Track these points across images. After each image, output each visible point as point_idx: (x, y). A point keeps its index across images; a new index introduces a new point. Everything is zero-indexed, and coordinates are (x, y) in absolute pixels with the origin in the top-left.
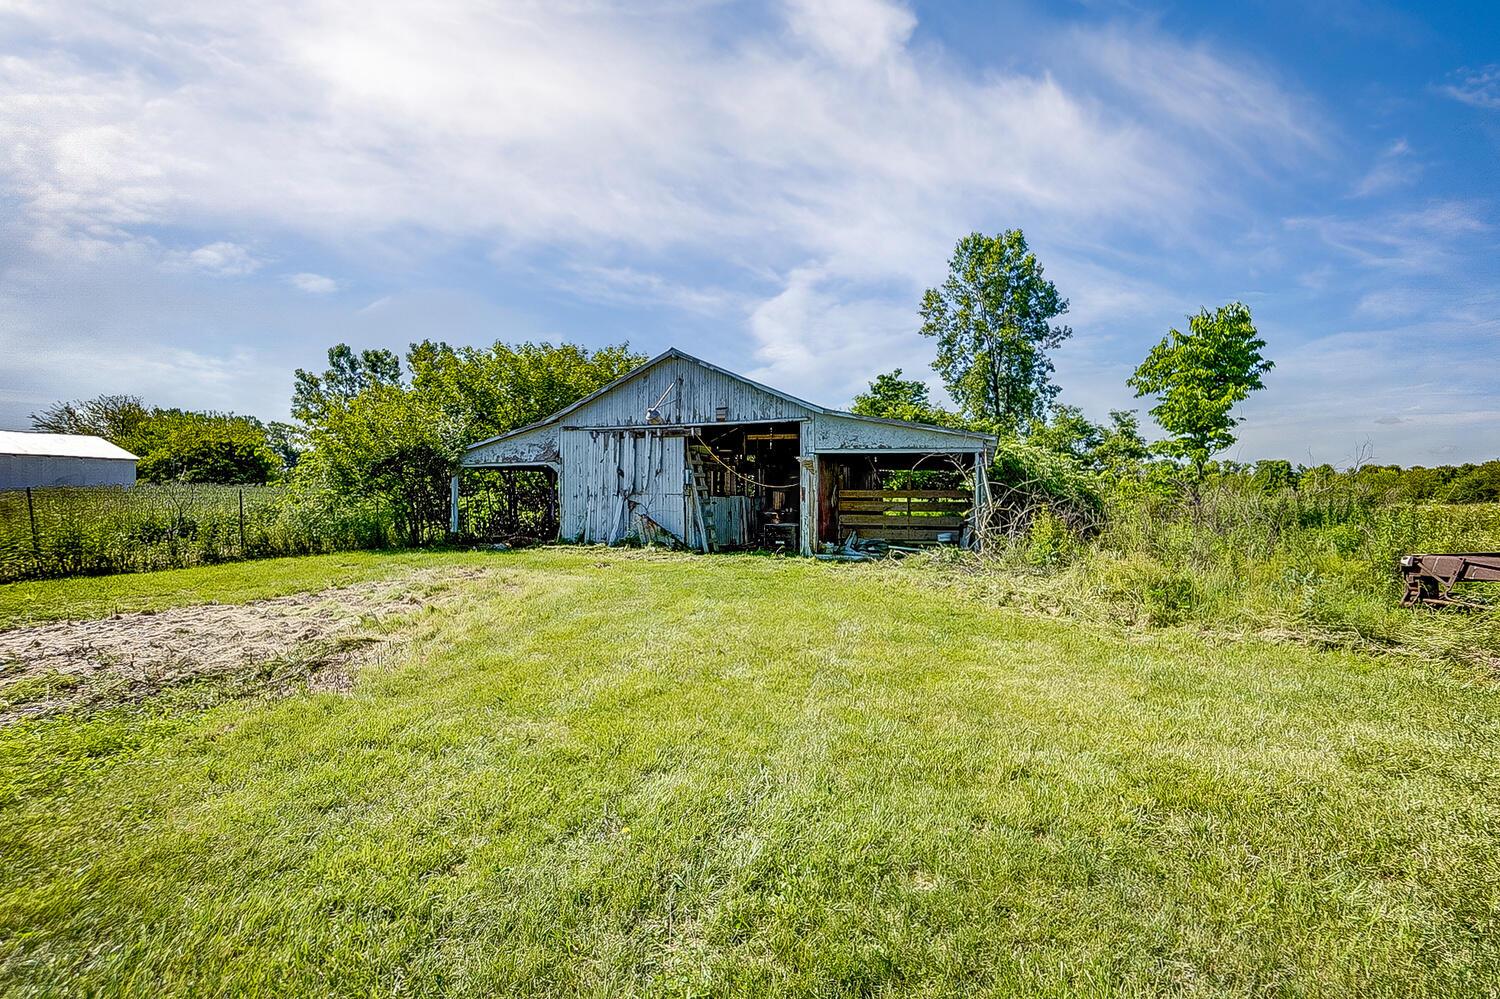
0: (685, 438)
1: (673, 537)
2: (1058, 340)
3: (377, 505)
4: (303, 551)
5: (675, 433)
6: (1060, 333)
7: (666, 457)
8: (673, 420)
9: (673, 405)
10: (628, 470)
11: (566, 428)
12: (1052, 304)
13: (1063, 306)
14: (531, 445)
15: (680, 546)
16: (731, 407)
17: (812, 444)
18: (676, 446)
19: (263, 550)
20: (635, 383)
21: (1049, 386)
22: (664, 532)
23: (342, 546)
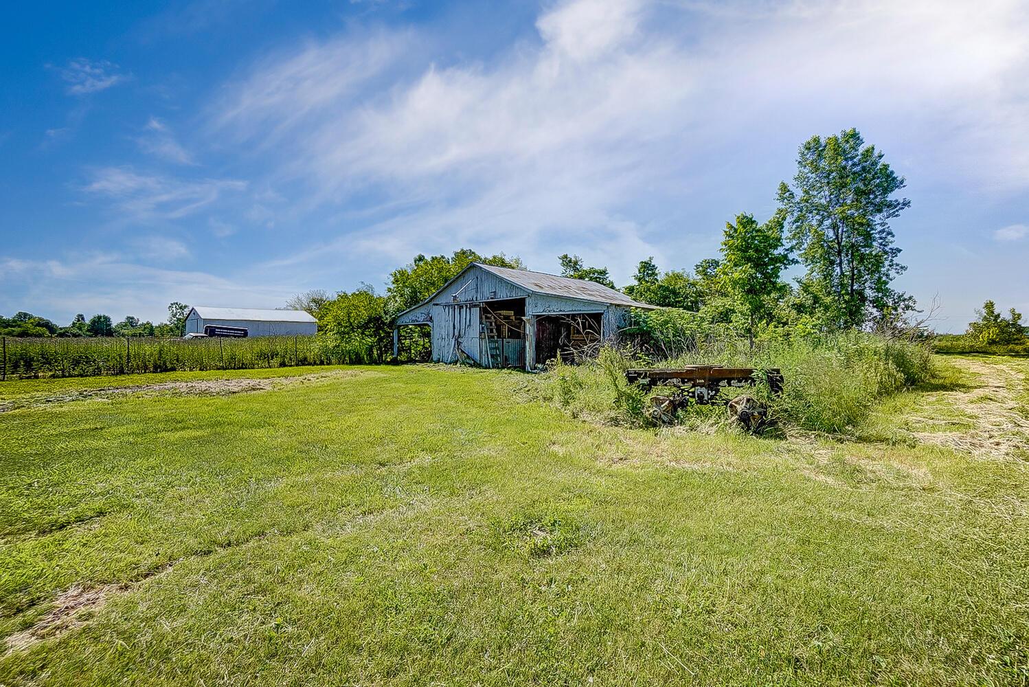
0: (480, 308)
1: (473, 360)
2: (897, 211)
3: (359, 342)
4: (322, 363)
5: (475, 306)
6: (899, 204)
7: (472, 318)
8: (474, 299)
9: (474, 291)
10: (457, 325)
11: (434, 305)
12: (890, 181)
13: (902, 182)
14: (422, 313)
15: (479, 366)
16: (497, 291)
17: (531, 310)
18: (476, 311)
19: (303, 362)
20: (459, 280)
21: (891, 249)
22: (468, 357)
23: (342, 362)
